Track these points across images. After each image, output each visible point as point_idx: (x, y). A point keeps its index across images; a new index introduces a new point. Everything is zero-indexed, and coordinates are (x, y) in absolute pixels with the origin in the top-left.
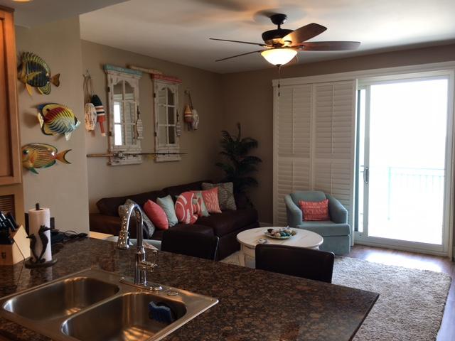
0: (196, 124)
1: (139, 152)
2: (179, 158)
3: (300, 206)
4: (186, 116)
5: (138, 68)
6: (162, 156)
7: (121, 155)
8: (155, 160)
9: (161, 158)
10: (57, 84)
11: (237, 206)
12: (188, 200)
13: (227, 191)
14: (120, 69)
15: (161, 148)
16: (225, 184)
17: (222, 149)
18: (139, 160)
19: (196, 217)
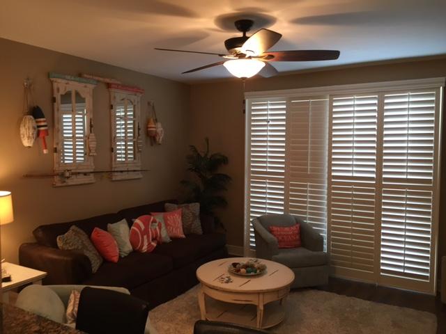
0: (160, 139)
1: (92, 171)
2: (141, 176)
3: (271, 232)
4: (149, 129)
5: (91, 77)
6: (119, 174)
7: (67, 174)
8: (110, 178)
9: (118, 177)
11: (203, 230)
12: (146, 224)
13: (193, 214)
14: (69, 77)
16: (190, 205)
17: (189, 166)
18: (91, 178)
19: (154, 244)
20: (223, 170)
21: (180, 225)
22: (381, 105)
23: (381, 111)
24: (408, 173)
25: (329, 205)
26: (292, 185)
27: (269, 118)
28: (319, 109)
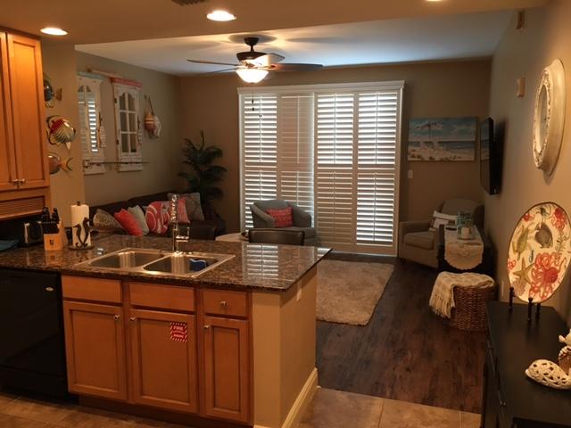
0: (158, 131)
1: (103, 161)
2: (141, 168)
3: (268, 213)
4: (147, 122)
5: (99, 72)
6: (124, 165)
8: (117, 169)
9: (124, 168)
10: (59, 98)
11: (205, 217)
12: (158, 209)
13: (195, 202)
15: (123, 157)
17: (185, 159)
18: (102, 169)
19: (166, 227)
20: (217, 162)
21: (185, 212)
22: (356, 102)
23: (356, 107)
24: (376, 160)
25: (316, 190)
26: (284, 174)
27: (262, 112)
28: (306, 105)
